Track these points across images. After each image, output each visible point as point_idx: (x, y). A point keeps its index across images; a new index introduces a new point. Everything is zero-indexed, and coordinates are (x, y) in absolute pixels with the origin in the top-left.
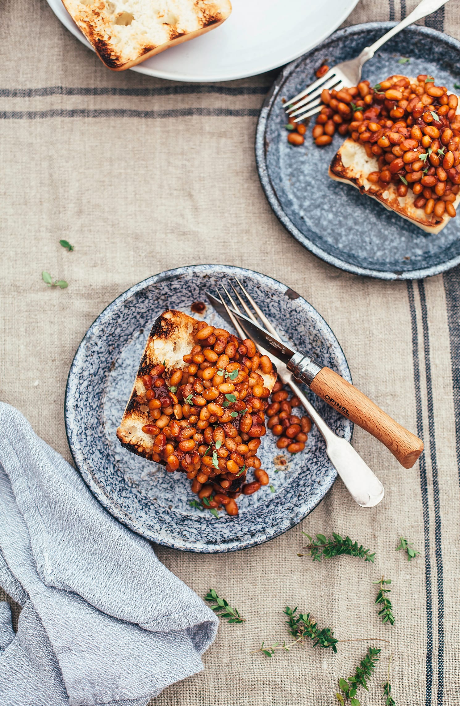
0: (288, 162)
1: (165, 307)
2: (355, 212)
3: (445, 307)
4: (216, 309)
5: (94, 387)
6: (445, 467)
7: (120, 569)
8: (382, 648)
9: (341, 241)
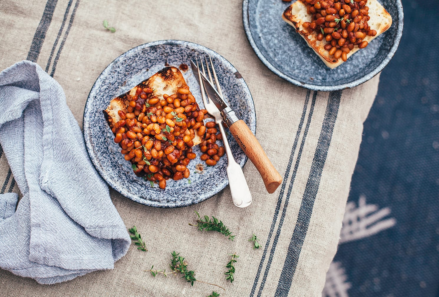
0: (263, 5)
1: (165, 61)
2: (290, 44)
3: (324, 113)
4: (193, 72)
5: (109, 91)
6: (293, 203)
7: (85, 193)
8: (220, 294)
9: (277, 57)
